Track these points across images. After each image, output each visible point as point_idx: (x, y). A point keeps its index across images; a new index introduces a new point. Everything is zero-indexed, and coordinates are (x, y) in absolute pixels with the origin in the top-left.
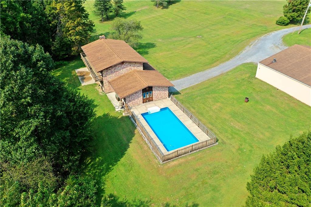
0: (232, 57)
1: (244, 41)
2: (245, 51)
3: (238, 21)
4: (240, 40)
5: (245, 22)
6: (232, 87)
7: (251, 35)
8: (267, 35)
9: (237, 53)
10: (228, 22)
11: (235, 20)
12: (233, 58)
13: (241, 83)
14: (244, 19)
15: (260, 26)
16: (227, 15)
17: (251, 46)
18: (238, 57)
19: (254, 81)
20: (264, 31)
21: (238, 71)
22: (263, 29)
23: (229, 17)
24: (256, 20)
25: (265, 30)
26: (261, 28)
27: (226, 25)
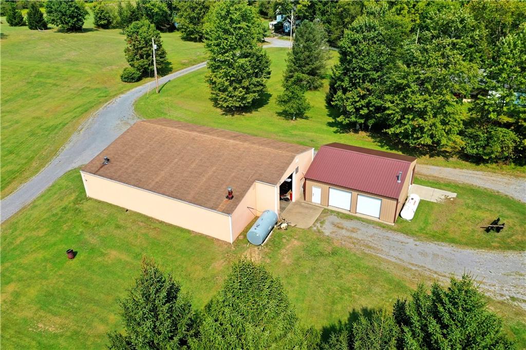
0: (45, 164)
1: (67, 123)
2: (71, 144)
3: (57, 85)
4: (60, 124)
5: (68, 87)
6: (41, 233)
7: (80, 109)
8: (109, 104)
9: (54, 153)
10: (37, 91)
11: (51, 85)
12: (47, 165)
13: (61, 217)
14: (66, 80)
15: (97, 89)
16: (35, 77)
17: (81, 132)
18: (55, 161)
19: (85, 206)
20: (103, 97)
21: (55, 194)
22: (102, 95)
23: (37, 80)
24: (89, 79)
25: (104, 95)
26: (97, 93)
27: (34, 97)
